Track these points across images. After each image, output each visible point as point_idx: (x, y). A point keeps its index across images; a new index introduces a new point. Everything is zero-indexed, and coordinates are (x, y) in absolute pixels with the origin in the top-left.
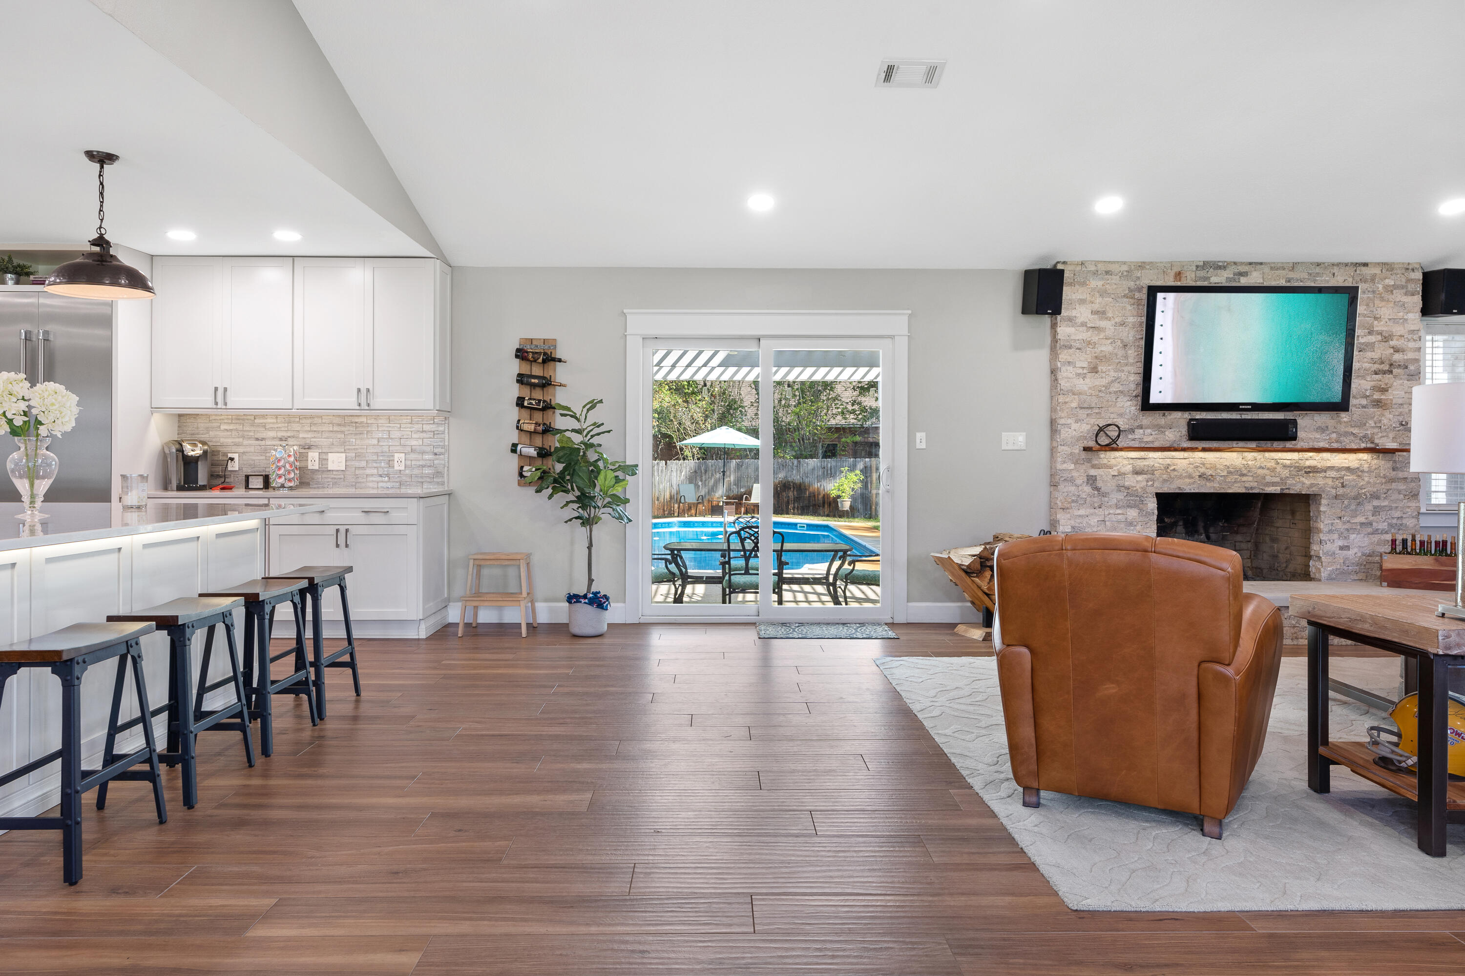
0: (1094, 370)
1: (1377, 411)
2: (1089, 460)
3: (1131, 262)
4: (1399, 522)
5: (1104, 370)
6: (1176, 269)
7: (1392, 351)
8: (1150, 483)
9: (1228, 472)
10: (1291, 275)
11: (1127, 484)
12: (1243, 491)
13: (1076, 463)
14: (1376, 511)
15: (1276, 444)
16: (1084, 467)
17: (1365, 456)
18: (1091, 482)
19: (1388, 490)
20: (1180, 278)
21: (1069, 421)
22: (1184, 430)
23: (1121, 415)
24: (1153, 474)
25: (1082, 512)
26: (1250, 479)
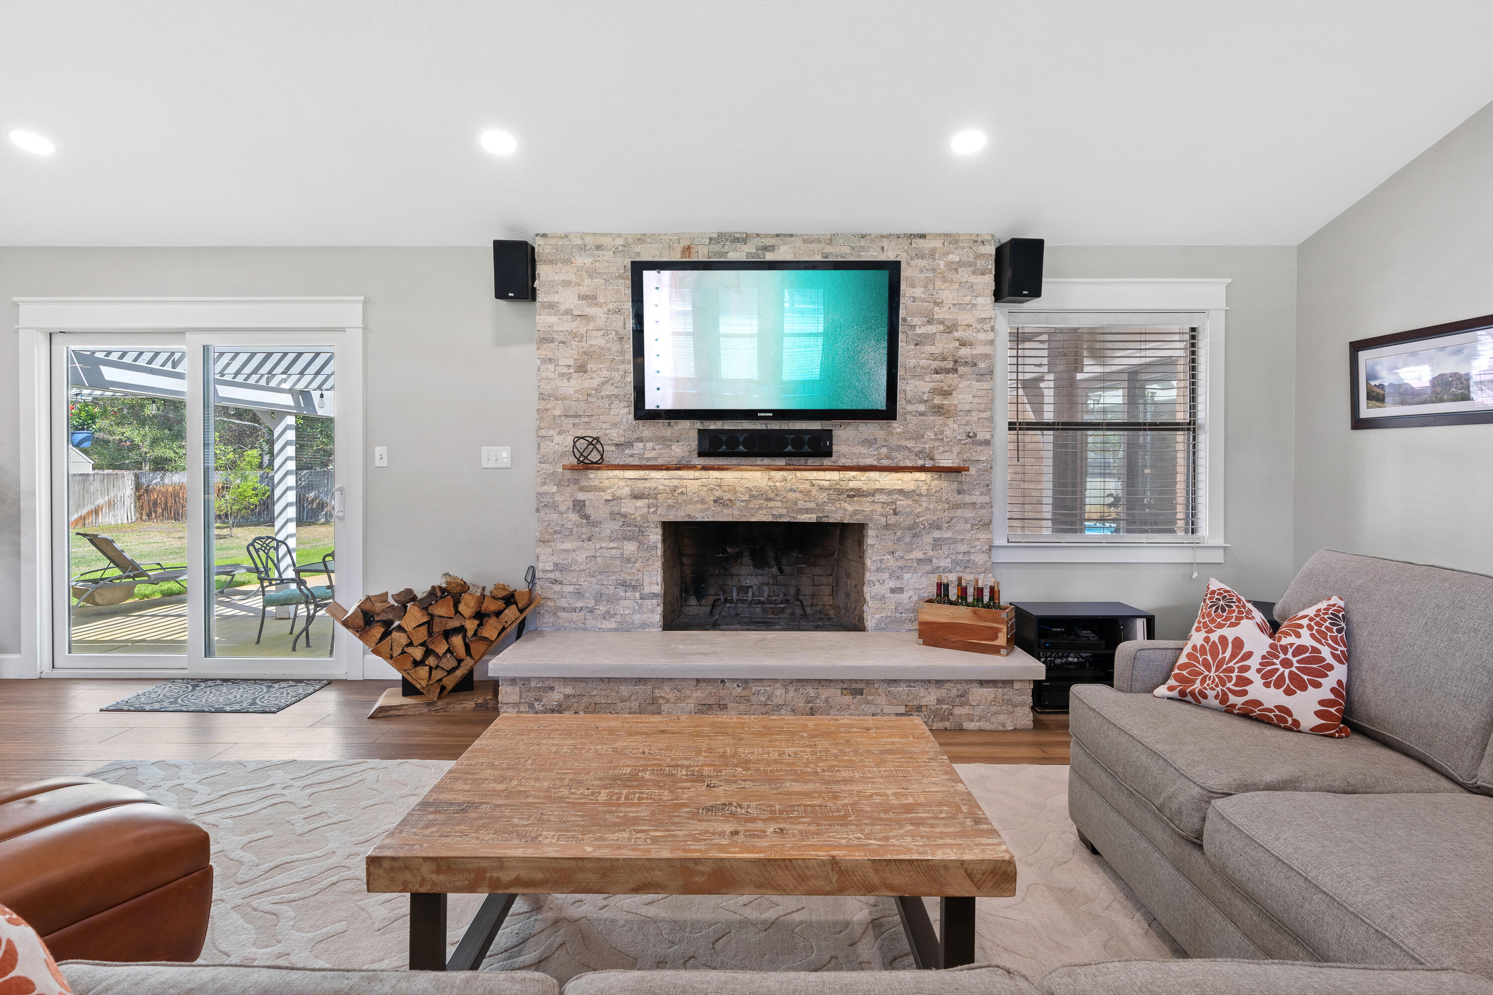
0: (582, 369)
1: (938, 420)
2: (576, 481)
3: (628, 234)
4: (966, 558)
5: (594, 369)
6: (684, 243)
7: (957, 344)
8: (652, 510)
9: (750, 496)
10: (829, 249)
11: (623, 510)
12: (770, 519)
13: (559, 485)
14: (937, 544)
15: (811, 461)
16: (569, 489)
17: (922, 476)
18: (577, 508)
19: (952, 518)
20: (689, 254)
21: (551, 432)
22: (694, 443)
23: (615, 425)
24: (656, 499)
25: (567, 545)
26: (779, 504)
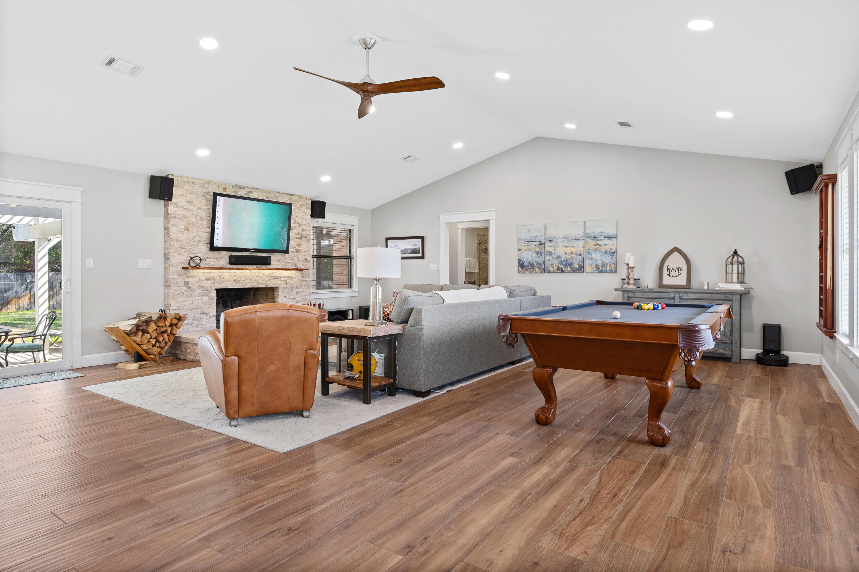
0: (187, 230)
1: (297, 254)
2: (185, 274)
3: (204, 180)
4: (304, 297)
5: (192, 230)
6: (224, 186)
7: (302, 230)
8: (213, 284)
9: (245, 279)
10: (268, 195)
11: (203, 285)
12: (251, 287)
13: (179, 275)
14: (297, 293)
15: (264, 267)
16: (183, 277)
17: (293, 272)
18: (186, 284)
19: (301, 285)
20: (225, 190)
21: (175, 254)
22: (227, 260)
23: (200, 252)
24: (214, 280)
25: (182, 299)
26: (254, 281)
